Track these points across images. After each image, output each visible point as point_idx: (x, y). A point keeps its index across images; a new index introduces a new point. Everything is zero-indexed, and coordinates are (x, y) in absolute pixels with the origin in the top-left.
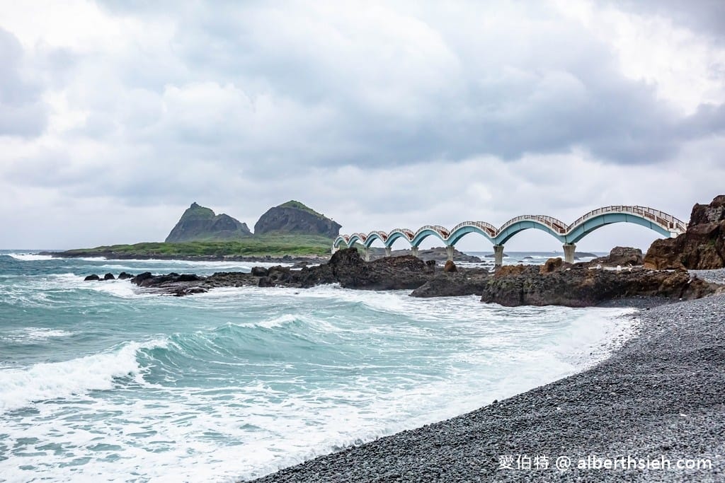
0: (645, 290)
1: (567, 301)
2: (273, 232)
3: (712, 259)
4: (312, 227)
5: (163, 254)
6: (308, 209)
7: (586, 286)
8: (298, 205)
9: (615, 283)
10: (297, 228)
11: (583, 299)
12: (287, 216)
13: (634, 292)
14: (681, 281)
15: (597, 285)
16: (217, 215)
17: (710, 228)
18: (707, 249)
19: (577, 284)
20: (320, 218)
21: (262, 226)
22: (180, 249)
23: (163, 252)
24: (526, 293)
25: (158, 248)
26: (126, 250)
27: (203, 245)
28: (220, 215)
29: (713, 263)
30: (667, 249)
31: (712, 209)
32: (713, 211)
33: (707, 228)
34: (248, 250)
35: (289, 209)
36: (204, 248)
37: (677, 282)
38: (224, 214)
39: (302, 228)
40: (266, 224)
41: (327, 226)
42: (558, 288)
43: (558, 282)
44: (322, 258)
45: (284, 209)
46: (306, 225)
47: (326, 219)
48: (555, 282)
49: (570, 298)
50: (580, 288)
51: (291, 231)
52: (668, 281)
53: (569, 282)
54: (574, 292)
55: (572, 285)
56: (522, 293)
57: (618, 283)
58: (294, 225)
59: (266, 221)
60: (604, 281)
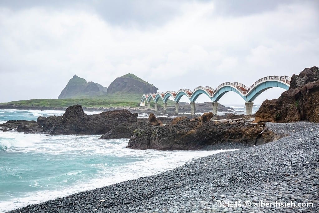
0: (234, 138)
1: (178, 146)
2: (118, 92)
3: (294, 114)
4: (140, 89)
5: (41, 106)
6: (138, 78)
7: (190, 135)
8: (132, 76)
9: (213, 133)
10: (131, 90)
11: (189, 144)
12: (126, 83)
13: (228, 139)
14: (255, 132)
15: (199, 134)
16: (88, 82)
17: (295, 93)
18: (291, 107)
19: (184, 134)
20: (145, 84)
21: (111, 89)
22: (51, 103)
23: (41, 105)
24: (152, 139)
25: (39, 102)
26: (20, 104)
27: (66, 100)
28: (89, 82)
29: (294, 118)
30: (271, 107)
31: (300, 78)
32: (300, 80)
33: (293, 92)
34: (91, 104)
35: (127, 78)
36: (66, 102)
37: (252, 133)
38: (91, 82)
39: (134, 90)
40: (114, 88)
41: (149, 89)
42: (170, 137)
43: (171, 132)
44: (132, 109)
45: (124, 79)
46: (136, 88)
47: (149, 85)
48: (169, 132)
49: (179, 144)
50: (186, 136)
51: (128, 92)
52: (247, 132)
53: (178, 132)
54: (182, 140)
55: (180, 134)
56: (149, 140)
57: (215, 133)
58: (130, 89)
59: (114, 86)
60: (204, 131)
